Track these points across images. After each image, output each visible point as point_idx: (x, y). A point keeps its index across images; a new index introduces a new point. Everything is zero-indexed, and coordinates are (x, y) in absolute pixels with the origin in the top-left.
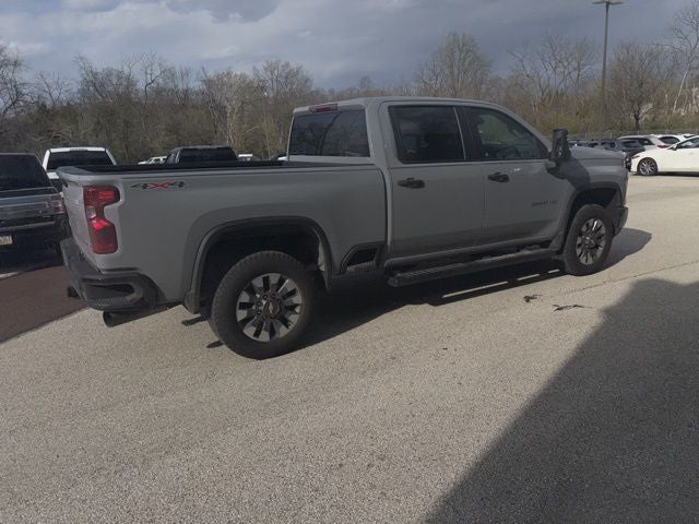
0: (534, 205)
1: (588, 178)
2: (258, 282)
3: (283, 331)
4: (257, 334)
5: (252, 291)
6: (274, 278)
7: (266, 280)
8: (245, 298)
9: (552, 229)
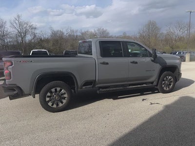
0: (146, 71)
1: (166, 63)
2: (53, 90)
3: (60, 105)
4: (52, 105)
5: (51, 92)
6: (58, 89)
7: (56, 90)
8: (49, 94)
9: (154, 78)
